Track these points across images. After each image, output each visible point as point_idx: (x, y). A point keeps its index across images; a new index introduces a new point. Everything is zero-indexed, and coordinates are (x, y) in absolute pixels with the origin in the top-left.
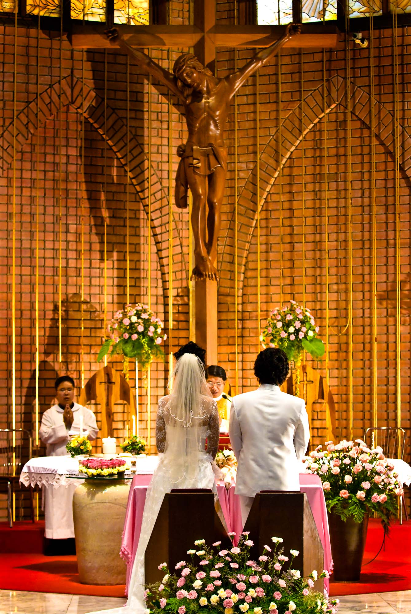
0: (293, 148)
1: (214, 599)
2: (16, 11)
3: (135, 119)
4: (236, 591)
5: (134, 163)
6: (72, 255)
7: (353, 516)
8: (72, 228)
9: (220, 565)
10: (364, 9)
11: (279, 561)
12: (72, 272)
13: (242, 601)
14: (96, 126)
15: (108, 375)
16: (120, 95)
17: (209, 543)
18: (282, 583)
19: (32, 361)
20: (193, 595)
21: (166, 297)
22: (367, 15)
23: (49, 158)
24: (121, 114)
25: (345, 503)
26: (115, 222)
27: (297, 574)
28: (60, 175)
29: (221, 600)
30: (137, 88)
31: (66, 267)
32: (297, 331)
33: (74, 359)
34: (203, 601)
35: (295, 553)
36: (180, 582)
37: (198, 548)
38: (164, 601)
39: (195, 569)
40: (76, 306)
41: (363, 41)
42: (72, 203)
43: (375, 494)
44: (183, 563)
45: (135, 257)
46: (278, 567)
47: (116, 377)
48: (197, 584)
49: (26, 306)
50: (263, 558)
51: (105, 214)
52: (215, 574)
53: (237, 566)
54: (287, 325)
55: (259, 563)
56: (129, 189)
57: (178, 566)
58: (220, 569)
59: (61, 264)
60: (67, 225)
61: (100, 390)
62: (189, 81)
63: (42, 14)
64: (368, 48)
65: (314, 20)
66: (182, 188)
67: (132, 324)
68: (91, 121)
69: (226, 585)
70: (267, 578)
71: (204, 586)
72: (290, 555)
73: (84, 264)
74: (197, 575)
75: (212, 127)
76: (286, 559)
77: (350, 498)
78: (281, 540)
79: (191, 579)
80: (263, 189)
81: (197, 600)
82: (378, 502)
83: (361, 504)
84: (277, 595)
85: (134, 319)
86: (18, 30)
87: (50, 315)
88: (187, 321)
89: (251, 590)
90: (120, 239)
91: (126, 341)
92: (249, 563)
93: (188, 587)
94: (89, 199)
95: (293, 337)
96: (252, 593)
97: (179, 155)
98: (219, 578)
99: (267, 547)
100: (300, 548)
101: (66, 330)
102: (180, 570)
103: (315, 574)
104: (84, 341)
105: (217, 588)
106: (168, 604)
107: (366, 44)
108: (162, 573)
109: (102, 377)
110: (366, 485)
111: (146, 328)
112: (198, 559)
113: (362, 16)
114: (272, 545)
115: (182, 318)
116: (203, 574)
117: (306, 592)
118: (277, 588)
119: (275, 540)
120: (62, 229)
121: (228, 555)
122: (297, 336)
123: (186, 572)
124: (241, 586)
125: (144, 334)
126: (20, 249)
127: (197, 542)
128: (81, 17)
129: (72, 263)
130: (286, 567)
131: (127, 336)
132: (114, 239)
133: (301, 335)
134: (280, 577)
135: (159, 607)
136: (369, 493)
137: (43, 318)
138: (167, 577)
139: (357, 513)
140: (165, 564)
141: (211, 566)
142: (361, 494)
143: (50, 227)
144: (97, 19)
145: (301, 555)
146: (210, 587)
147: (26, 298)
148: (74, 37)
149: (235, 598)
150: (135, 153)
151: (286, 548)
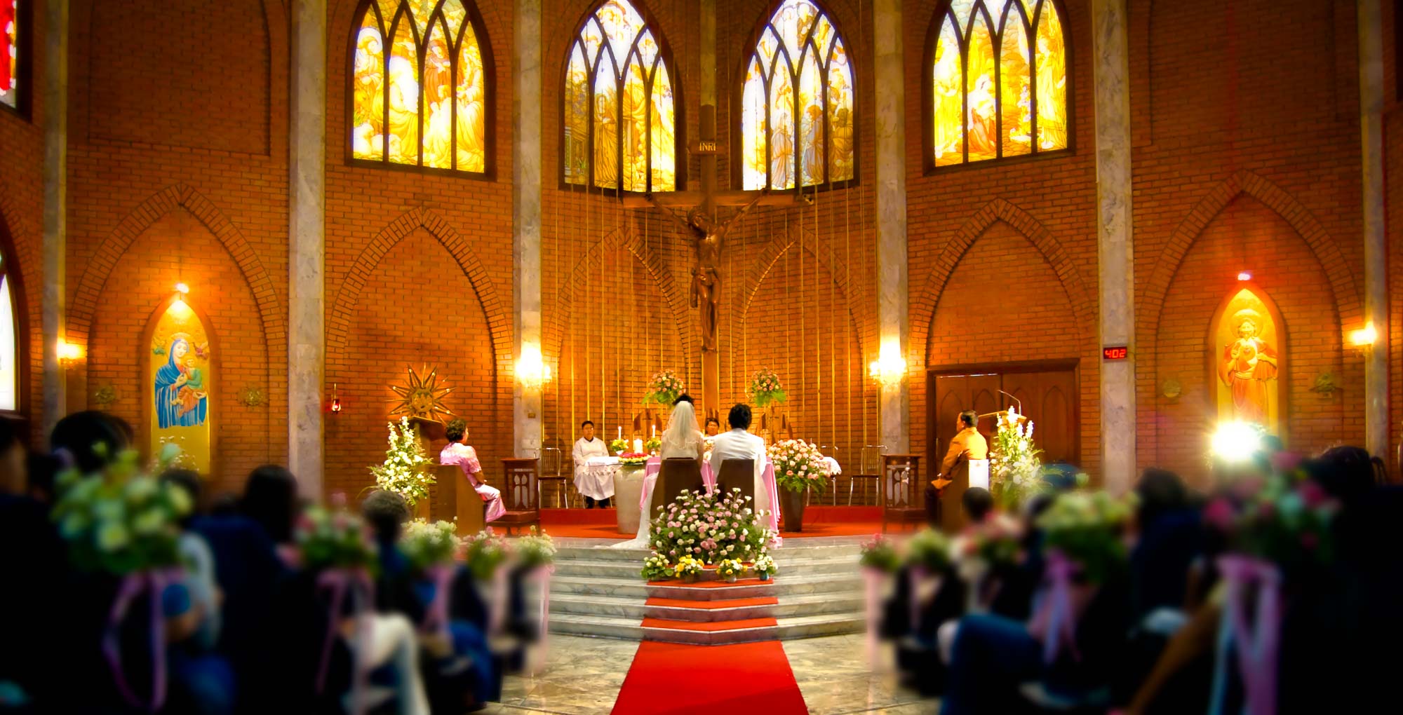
0: (766, 272)
1: (692, 526)
2: (588, 185)
3: (666, 254)
4: (707, 522)
5: (666, 283)
6: (626, 341)
7: (795, 488)
8: (626, 324)
9: (698, 506)
10: (812, 180)
11: (738, 503)
12: (626, 352)
13: (711, 529)
14: (641, 259)
15: (648, 414)
16: (656, 239)
17: (691, 492)
18: (738, 517)
19: (601, 407)
20: (679, 524)
21: (687, 368)
22: (814, 184)
23: (611, 279)
24: (656, 251)
25: (791, 480)
26: (654, 320)
27: (749, 511)
28: (618, 290)
29: (697, 528)
30: (667, 235)
31: (622, 349)
32: (768, 386)
33: (629, 406)
34: (685, 528)
35: (748, 498)
36: (671, 517)
37: (683, 495)
38: (659, 529)
39: (680, 508)
40: (629, 373)
41: (810, 200)
42: (626, 308)
43: (810, 474)
44: (673, 504)
45: (667, 343)
46: (736, 506)
47: (653, 416)
48: (682, 517)
49: (597, 372)
50: (726, 501)
51: (648, 314)
52: (693, 511)
53: (709, 506)
54: (761, 383)
55: (723, 504)
56: (663, 300)
57: (669, 507)
58: (697, 508)
59: (618, 346)
60: (623, 322)
61: (643, 423)
62: (697, 225)
63: (604, 186)
64: (814, 205)
65: (780, 189)
66: (694, 295)
67: (663, 382)
68: (638, 256)
69: (701, 519)
70: (729, 513)
71: (686, 518)
72: (745, 500)
73: (633, 347)
74: (682, 512)
75: (713, 255)
76: (742, 502)
77: (794, 476)
78: (739, 490)
79: (678, 513)
80: (747, 299)
81: (681, 527)
82: (812, 479)
83: (801, 480)
84: (736, 525)
85: (664, 378)
86: (587, 196)
87: (612, 378)
88: (701, 384)
89: (718, 521)
90: (657, 331)
91: (659, 393)
92: (717, 504)
93: (675, 520)
94: (637, 305)
95: (765, 389)
96: (718, 523)
97: (693, 274)
98: (697, 514)
99: (729, 494)
100: (752, 495)
101: (623, 387)
102: (671, 509)
103: (762, 512)
104: (634, 395)
105: (695, 520)
106: (662, 531)
107: (812, 203)
108: (660, 512)
109: (644, 416)
110: (804, 468)
111: (672, 385)
112: (683, 501)
113: (810, 184)
114: (733, 493)
115: (697, 381)
116: (686, 511)
117: (754, 523)
118: (736, 520)
119: (735, 490)
120: (618, 324)
121: (703, 499)
122: (768, 389)
123: (674, 510)
124: (711, 519)
125: (670, 388)
126: (591, 336)
127: (683, 491)
128: (630, 190)
129: (626, 346)
130: (742, 507)
131: (660, 389)
132: (653, 331)
133: (771, 389)
134: (738, 513)
135: (656, 533)
136: (807, 472)
137: (607, 380)
138: (662, 514)
139: (799, 486)
140: (662, 507)
141: (692, 507)
142: (801, 473)
143: (611, 323)
144: (641, 191)
145: (753, 500)
146: (690, 519)
147: (596, 368)
148: (624, 200)
149: (706, 526)
150: (666, 276)
151: (742, 496)
